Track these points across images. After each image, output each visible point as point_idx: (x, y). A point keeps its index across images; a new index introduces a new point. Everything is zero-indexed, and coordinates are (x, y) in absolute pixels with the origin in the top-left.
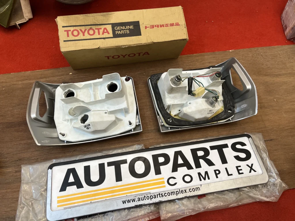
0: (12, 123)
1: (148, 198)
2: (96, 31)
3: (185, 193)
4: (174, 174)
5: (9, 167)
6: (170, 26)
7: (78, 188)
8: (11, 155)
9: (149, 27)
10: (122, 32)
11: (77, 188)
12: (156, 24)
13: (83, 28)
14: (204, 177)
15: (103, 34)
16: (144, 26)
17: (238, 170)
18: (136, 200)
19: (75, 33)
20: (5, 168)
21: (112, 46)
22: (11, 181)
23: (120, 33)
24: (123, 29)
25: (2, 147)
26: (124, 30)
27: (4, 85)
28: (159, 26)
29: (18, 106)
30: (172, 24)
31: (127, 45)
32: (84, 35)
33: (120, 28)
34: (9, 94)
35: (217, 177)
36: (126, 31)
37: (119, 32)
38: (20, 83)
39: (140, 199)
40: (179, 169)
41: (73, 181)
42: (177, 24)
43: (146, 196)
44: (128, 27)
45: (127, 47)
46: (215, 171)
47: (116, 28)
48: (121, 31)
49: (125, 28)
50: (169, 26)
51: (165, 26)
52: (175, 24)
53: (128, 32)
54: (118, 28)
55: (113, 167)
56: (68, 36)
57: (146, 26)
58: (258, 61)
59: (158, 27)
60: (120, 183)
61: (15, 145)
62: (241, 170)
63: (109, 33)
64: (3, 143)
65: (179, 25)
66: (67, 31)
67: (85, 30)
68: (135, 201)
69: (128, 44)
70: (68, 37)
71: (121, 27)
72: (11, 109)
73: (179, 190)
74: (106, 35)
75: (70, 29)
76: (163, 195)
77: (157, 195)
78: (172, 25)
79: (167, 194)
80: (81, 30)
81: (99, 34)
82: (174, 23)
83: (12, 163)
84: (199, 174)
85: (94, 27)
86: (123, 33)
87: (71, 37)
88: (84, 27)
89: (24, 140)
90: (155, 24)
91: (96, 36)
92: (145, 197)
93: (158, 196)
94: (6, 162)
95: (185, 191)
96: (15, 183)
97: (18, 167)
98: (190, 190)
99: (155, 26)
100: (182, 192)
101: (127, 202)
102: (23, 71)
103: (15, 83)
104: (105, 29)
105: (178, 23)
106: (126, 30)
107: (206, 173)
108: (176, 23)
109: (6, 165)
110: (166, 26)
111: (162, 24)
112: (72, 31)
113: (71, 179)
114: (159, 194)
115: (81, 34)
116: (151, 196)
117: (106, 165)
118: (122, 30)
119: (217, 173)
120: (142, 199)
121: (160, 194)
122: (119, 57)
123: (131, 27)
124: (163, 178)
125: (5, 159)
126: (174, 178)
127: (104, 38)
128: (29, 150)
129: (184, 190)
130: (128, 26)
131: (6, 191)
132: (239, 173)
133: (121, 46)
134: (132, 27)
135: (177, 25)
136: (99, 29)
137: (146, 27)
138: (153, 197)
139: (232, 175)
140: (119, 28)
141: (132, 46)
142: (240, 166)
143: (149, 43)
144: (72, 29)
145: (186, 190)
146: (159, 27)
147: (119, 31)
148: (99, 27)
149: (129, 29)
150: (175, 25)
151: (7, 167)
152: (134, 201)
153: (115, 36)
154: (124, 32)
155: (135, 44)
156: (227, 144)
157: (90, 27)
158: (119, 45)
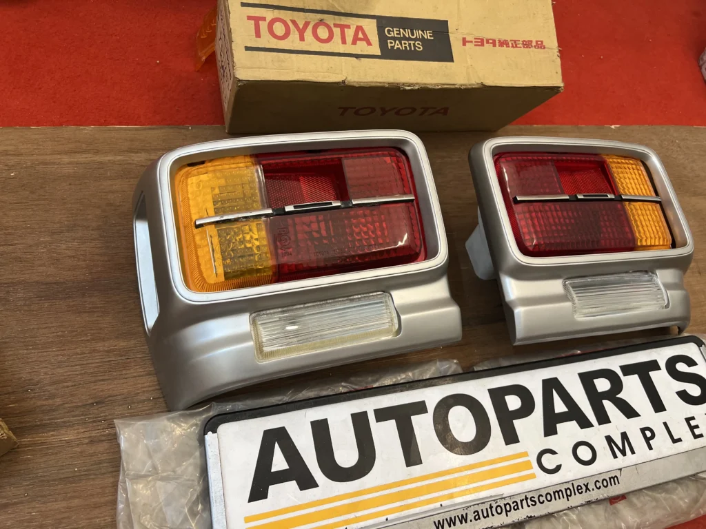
0: (56, 283)
1: (499, 511)
2: (337, 31)
3: (586, 492)
4: (551, 442)
5: (66, 425)
6: (524, 47)
7: (302, 488)
8: (68, 387)
9: (471, 42)
10: (405, 44)
11: (301, 490)
12: (489, 37)
13: (301, 18)
14: (621, 448)
15: (354, 43)
16: (461, 37)
17: (692, 428)
18: (471, 517)
19: (279, 29)
20: (53, 431)
21: (380, 83)
22: (79, 471)
23: (400, 46)
24: (407, 36)
25: (34, 360)
26: (409, 39)
27: (13, 160)
28: (497, 42)
29: (68, 231)
30: (529, 41)
31: (417, 84)
32: (302, 39)
33: (399, 34)
34: (32, 192)
35: (650, 448)
36: (414, 44)
37: (397, 45)
38: (66, 159)
39: (478, 515)
40: (559, 426)
41: (285, 466)
42: (540, 45)
43: (494, 506)
44: (418, 33)
45: (416, 90)
46: (643, 430)
47: (389, 31)
48: (403, 42)
49: (413, 34)
50: (521, 45)
51: (510, 45)
52: (534, 44)
53: (420, 47)
54: (393, 31)
55: (392, 424)
56: (258, 35)
57: (465, 36)
58: (675, 158)
59: (494, 44)
60: (416, 469)
61: (77, 354)
62: (697, 427)
63: (369, 44)
64: (33, 349)
65: (544, 48)
66: (257, 20)
67: (307, 24)
68: (468, 520)
69: (419, 81)
70: (258, 39)
71: (401, 30)
72: (48, 239)
73: (573, 484)
74: (361, 48)
75: (264, 16)
76: (536, 499)
77: (521, 501)
78: (527, 44)
79: (544, 498)
80: (294, 22)
81: (344, 42)
82: (531, 41)
83: (73, 413)
84: (609, 440)
85: (330, 20)
86: (406, 47)
87: (266, 41)
88: (301, 13)
89: (103, 340)
90: (485, 36)
91: (336, 46)
92: (491, 507)
93: (524, 502)
94: (54, 411)
95: (586, 486)
96: (93, 479)
97: (94, 424)
98: (598, 485)
99: (488, 42)
100: (580, 491)
101: (446, 525)
102: (68, 123)
103: (48, 158)
104: (359, 28)
105: (542, 42)
106: (416, 40)
107: (624, 436)
108: (537, 42)
109: (52, 419)
110: (512, 44)
111: (503, 38)
112: (268, 19)
113: (279, 462)
114: (526, 499)
115: (295, 35)
116: (505, 505)
117: (372, 417)
118: (405, 38)
119: (648, 435)
120: (485, 515)
121: (529, 497)
122: (373, 110)
123: (428, 35)
124: (525, 454)
125: (50, 402)
126: (553, 452)
127: (357, 56)
128: (124, 372)
129: (584, 484)
130: (420, 32)
131: (64, 504)
132: (696, 437)
133: (403, 84)
134: (430, 36)
135: (538, 48)
136: (343, 28)
137: (465, 42)
138: (512, 506)
139: (679, 440)
140: (395, 33)
141: (430, 87)
142: (693, 418)
143: (474, 85)
144: (269, 14)
145: (588, 484)
146: (497, 44)
147: (397, 42)
148: (344, 21)
149: (423, 40)
150: (535, 46)
151: (57, 427)
152: (466, 522)
153: (387, 53)
154: (410, 44)
155: (437, 85)
156: (655, 361)
157: (319, 16)
158: (398, 81)
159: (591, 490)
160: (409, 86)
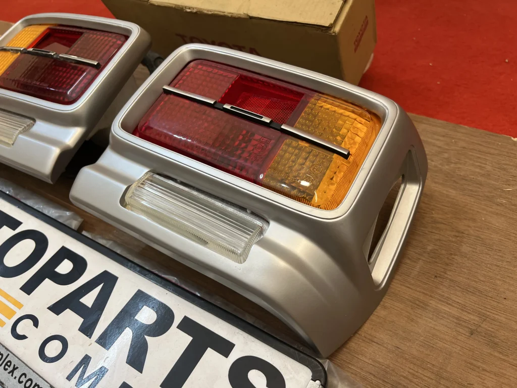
3: (9, 373)
31: (196, 8)
73: (8, 355)
95: (15, 368)
98: (22, 378)
100: (7, 367)
107: (102, 372)
124: (21, 306)
126: (36, 324)
129: (14, 365)
133: (186, 7)
141: (205, 12)
143: (240, 14)
145: (17, 368)
155: (208, 11)
156: (232, 346)
158: (183, 5)
159: (14, 377)
160: (189, 9)
